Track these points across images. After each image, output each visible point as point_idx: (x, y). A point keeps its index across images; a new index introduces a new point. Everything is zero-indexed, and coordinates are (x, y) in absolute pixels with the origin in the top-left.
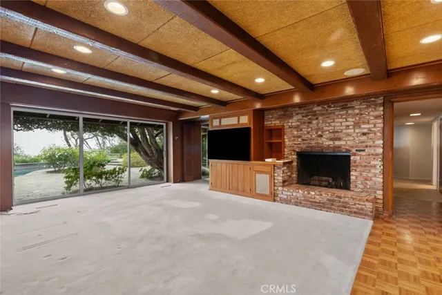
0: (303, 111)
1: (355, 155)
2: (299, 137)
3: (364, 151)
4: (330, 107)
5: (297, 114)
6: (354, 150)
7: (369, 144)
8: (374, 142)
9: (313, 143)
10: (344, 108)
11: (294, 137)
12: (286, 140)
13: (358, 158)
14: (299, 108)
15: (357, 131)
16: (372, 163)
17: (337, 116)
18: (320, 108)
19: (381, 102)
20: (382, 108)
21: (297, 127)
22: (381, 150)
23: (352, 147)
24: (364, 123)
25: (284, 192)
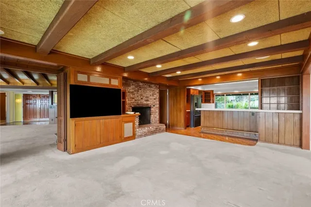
0: (135, 84)
2: (133, 98)
3: (155, 106)
4: (145, 85)
8: (157, 102)
9: (139, 102)
10: (150, 86)
11: (131, 98)
12: (127, 100)
13: (153, 109)
14: (133, 81)
15: (153, 97)
16: (157, 111)
17: (148, 90)
18: (142, 84)
19: (158, 87)
21: (132, 93)
22: (158, 106)
23: (152, 104)
24: (155, 94)
25: (139, 131)
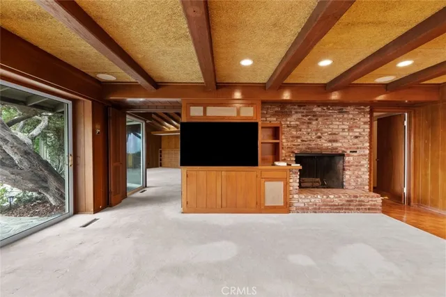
0: (302, 110)
1: (349, 155)
2: (298, 137)
3: (356, 152)
4: (329, 109)
5: (296, 113)
6: (348, 152)
7: (359, 146)
8: (363, 144)
9: (313, 144)
10: (341, 112)
11: (293, 137)
12: (284, 141)
13: (351, 158)
14: (298, 106)
15: (351, 134)
16: (362, 162)
17: (335, 118)
18: (319, 109)
19: (368, 110)
20: (369, 116)
21: (296, 127)
22: (367, 152)
23: (347, 149)
24: (356, 127)
25: (300, 199)
